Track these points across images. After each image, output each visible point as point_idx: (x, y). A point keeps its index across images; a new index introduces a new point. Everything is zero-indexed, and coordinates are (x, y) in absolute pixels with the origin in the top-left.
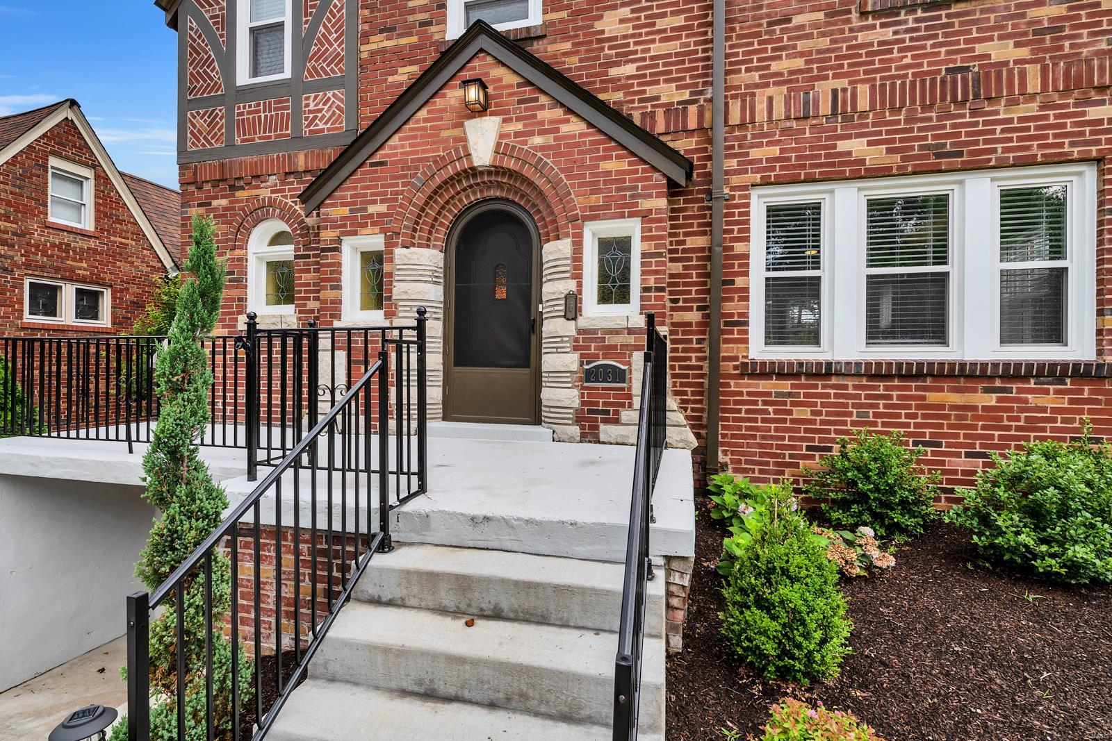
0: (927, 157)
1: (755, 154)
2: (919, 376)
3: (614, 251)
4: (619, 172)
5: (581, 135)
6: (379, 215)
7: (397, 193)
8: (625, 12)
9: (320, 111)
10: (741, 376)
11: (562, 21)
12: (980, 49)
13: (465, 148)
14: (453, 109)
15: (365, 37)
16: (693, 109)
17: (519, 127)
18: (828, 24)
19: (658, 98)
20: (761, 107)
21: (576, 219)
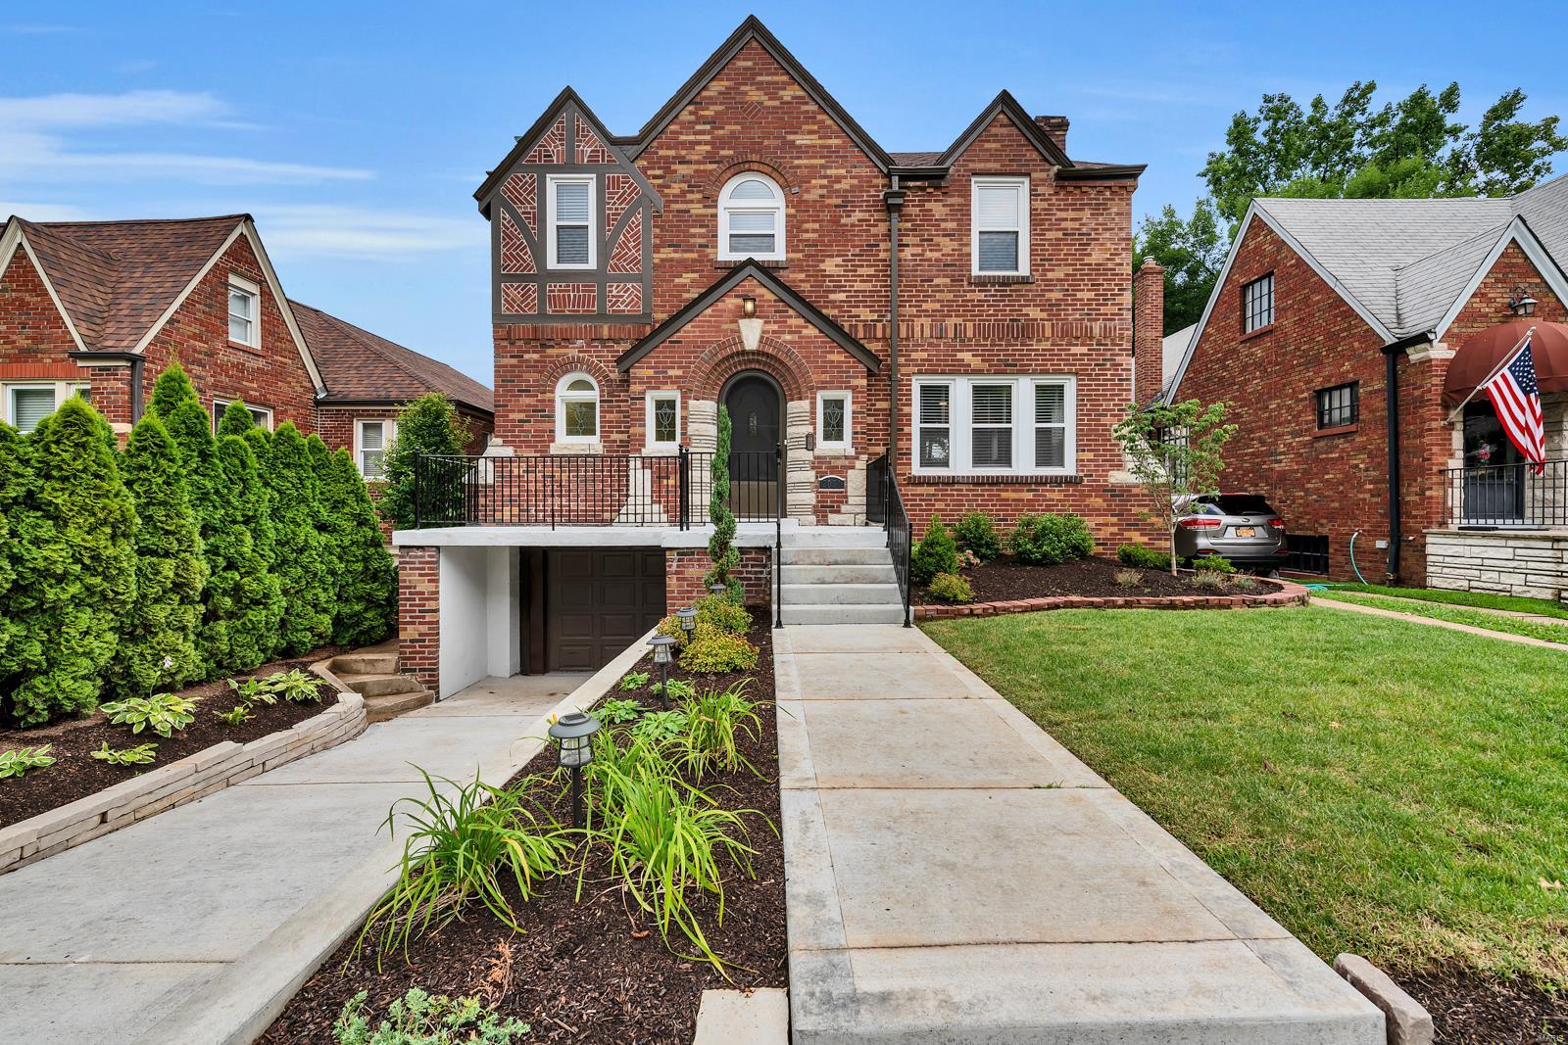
0: (1000, 365)
1: (914, 356)
2: (997, 483)
3: (834, 408)
4: (839, 362)
5: (815, 337)
6: (676, 377)
7: (690, 363)
8: (839, 260)
9: (622, 296)
10: (908, 484)
11: (799, 260)
12: (1025, 310)
13: (740, 337)
14: (730, 311)
15: (657, 248)
16: (879, 325)
17: (775, 327)
18: (952, 286)
19: (859, 316)
20: (917, 329)
21: (812, 388)
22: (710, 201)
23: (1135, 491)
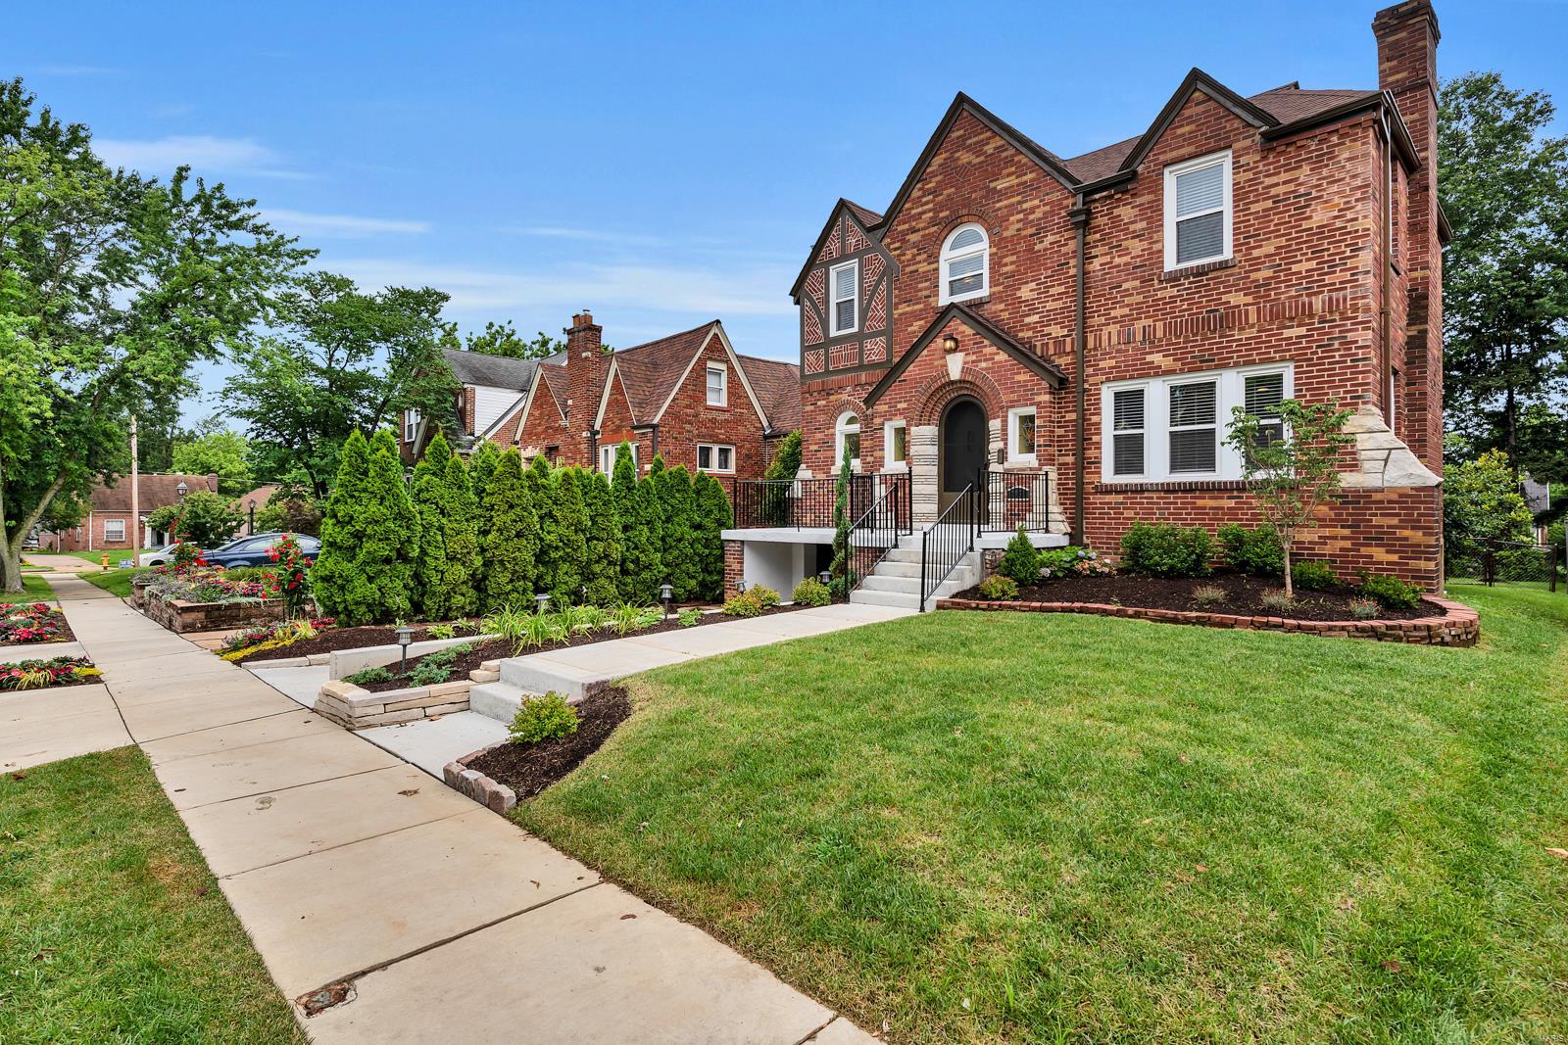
0: (1195, 363)
1: (1102, 364)
3: (1027, 421)
4: (1025, 381)
5: (1005, 361)
6: (904, 409)
7: (912, 397)
8: (1033, 285)
10: (1096, 493)
11: (1000, 292)
12: (1224, 298)
13: (946, 370)
14: (939, 351)
16: (1069, 340)
17: (974, 358)
18: (1142, 287)
19: (1050, 334)
20: (1105, 338)
21: (1002, 408)
22: (934, 258)
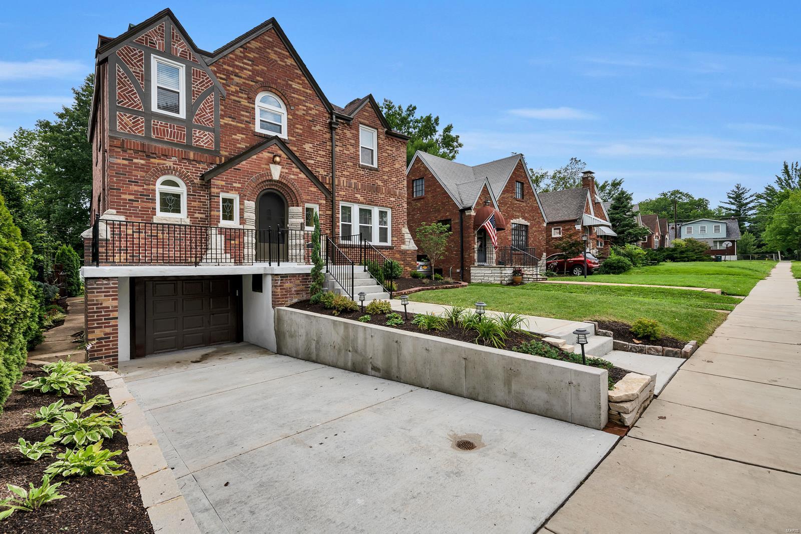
1: (340, 193)
2: (368, 248)
3: (310, 211)
4: (314, 191)
5: (304, 179)
6: (238, 187)
7: (245, 181)
8: (311, 145)
9: (202, 138)
10: (339, 247)
11: (294, 141)
12: (376, 181)
13: (270, 173)
14: (265, 159)
15: (222, 117)
16: (327, 177)
17: (287, 171)
18: (353, 166)
19: (319, 172)
20: (342, 182)
21: (303, 202)
22: (251, 100)
23: (408, 252)
